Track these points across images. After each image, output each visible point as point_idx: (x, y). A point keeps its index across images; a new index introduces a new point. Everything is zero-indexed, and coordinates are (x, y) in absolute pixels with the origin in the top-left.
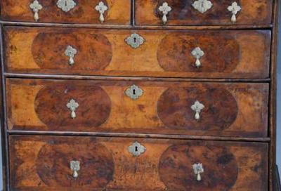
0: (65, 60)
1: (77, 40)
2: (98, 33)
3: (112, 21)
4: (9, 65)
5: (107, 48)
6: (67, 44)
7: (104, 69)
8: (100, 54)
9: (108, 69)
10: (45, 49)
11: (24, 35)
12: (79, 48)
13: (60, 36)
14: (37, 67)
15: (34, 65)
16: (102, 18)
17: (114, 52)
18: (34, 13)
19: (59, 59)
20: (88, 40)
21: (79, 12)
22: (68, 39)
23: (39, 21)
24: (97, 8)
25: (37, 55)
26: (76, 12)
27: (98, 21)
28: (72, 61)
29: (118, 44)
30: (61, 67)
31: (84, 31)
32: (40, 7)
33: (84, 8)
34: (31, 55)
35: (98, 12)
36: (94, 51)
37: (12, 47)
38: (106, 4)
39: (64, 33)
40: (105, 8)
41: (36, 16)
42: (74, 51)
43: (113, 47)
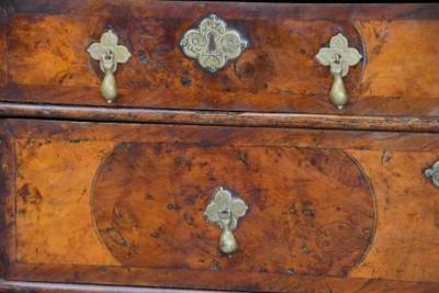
0: (206, 237)
1: (250, 168)
2: (326, 145)
3: (375, 103)
4: (16, 254)
5: (358, 196)
6: (214, 182)
7: (345, 272)
8: (330, 218)
9: (361, 273)
10: (137, 197)
11: (67, 150)
12: (255, 196)
13: (188, 154)
14: (110, 260)
15: (97, 253)
16: (339, 93)
17: (381, 214)
18: (101, 75)
19: (184, 233)
20: (289, 168)
21: (257, 69)
22: (218, 163)
23: (118, 101)
24: (324, 57)
25: (110, 219)
26: (249, 69)
27: (324, 101)
28: (229, 242)
29: (401, 184)
30: (193, 261)
31: (274, 137)
32: (124, 54)
33: (277, 57)
34: (90, 219)
35: (326, 73)
36: (307, 209)
37: (24, 192)
38: (355, 42)
39: (205, 145)
40: (353, 57)
41: (109, 86)
42: (239, 206)
43: (379, 195)
